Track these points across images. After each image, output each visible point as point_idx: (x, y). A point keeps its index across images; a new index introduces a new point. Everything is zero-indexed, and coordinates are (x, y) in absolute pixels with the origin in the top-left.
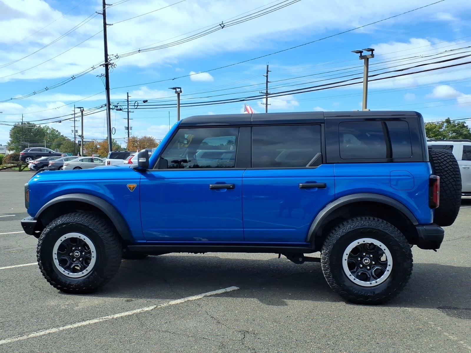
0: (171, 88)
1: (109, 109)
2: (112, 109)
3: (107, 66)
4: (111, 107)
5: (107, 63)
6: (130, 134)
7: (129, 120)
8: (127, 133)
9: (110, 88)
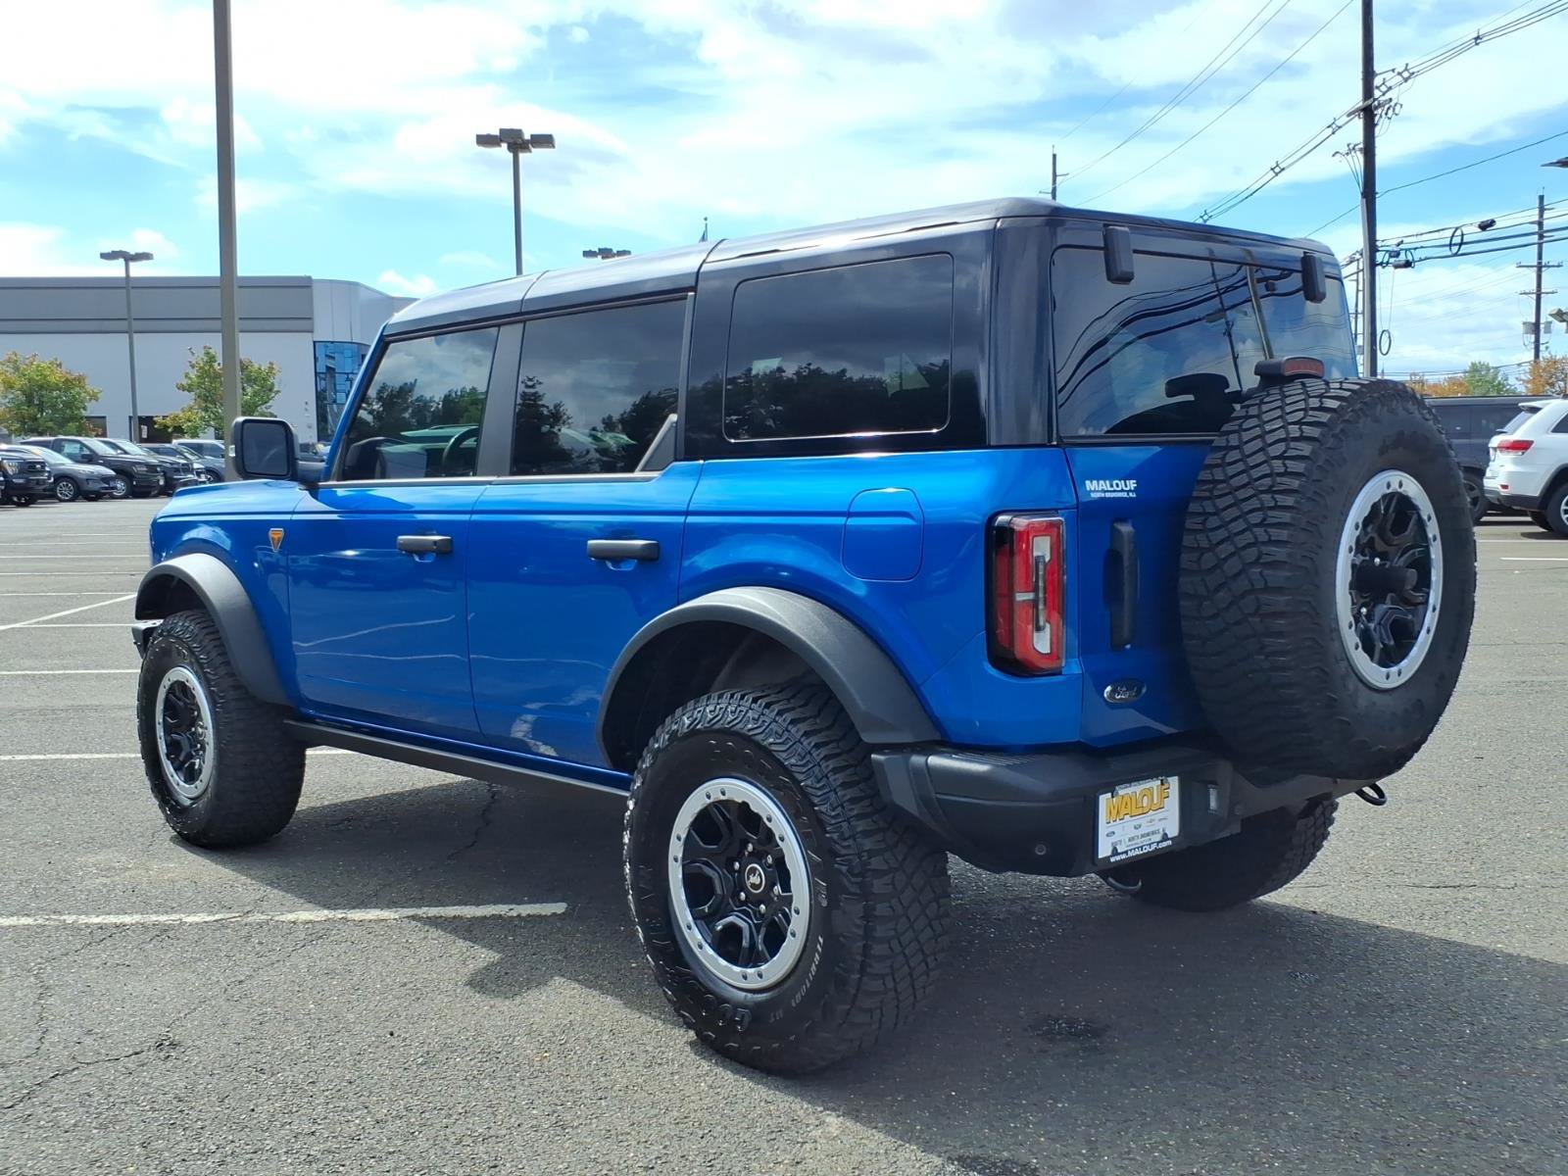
0: (1552, 164)
1: (1373, 265)
2: (1381, 264)
3: (1368, 114)
4: (1379, 257)
5: (1369, 102)
6: (1542, 348)
7: (1543, 295)
8: (1533, 346)
9: (1377, 190)
